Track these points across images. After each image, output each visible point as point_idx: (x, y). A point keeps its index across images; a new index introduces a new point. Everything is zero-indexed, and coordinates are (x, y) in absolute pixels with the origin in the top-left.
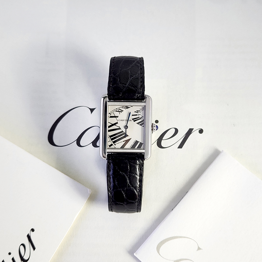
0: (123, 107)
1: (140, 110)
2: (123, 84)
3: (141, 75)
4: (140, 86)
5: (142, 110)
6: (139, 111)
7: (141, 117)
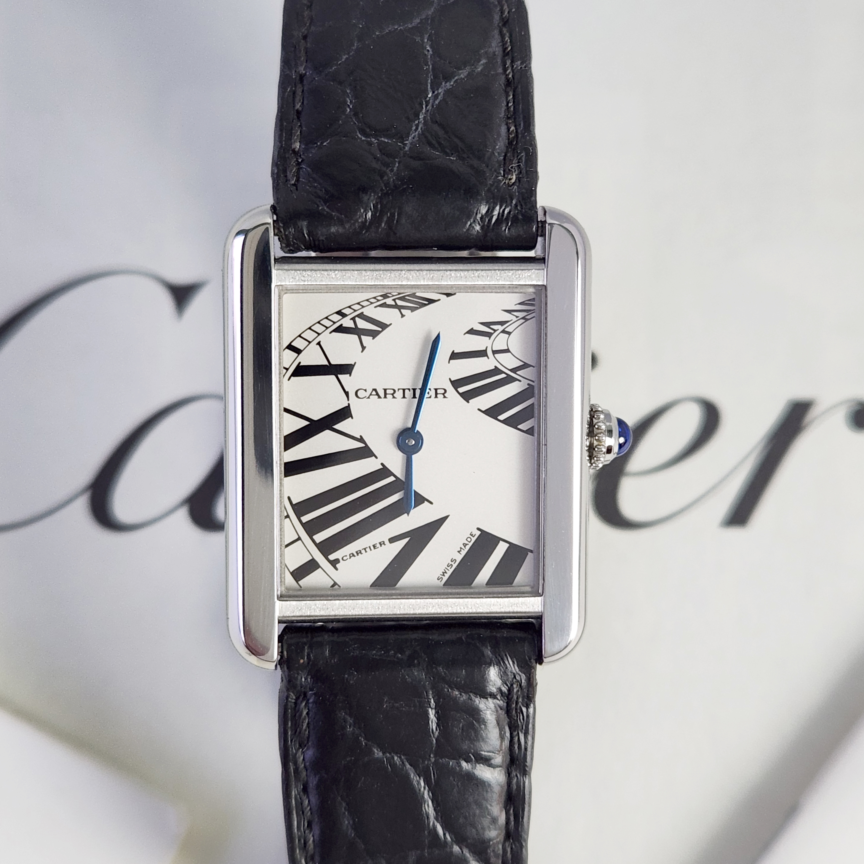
0: (389, 301)
1: (507, 317)
2: (378, 133)
3: (505, 70)
4: (501, 145)
5: (521, 315)
6: (500, 328)
7: (513, 370)
